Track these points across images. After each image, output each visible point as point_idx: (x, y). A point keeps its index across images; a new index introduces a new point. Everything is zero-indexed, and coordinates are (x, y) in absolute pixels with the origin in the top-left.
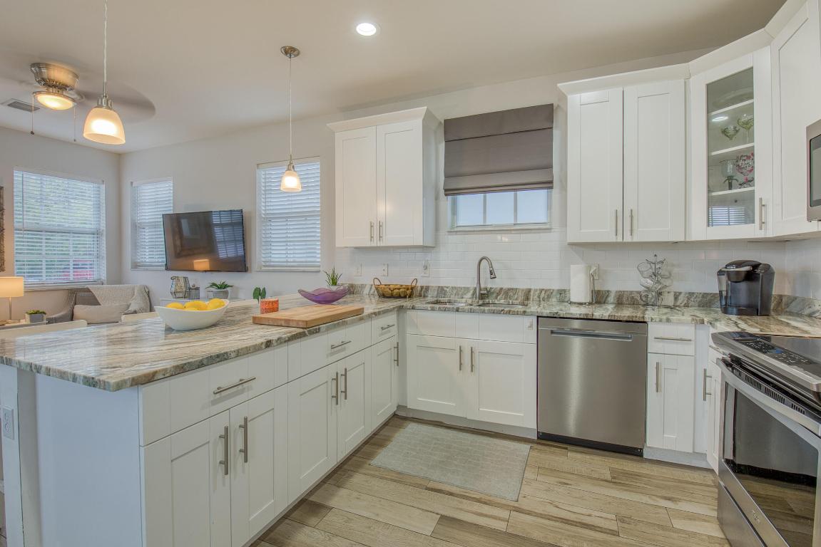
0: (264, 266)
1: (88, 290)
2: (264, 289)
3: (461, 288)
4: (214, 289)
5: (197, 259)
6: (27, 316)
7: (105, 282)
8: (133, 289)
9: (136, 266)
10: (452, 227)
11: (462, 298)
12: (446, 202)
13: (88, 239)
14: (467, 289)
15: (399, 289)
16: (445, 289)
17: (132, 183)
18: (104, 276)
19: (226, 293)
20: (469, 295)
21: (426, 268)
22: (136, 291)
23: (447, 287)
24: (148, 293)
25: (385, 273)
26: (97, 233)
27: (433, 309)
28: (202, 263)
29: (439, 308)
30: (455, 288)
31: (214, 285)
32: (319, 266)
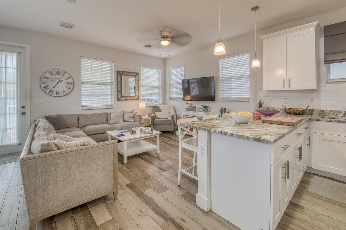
0: (221, 99)
1: (158, 107)
2: (225, 108)
3: (336, 111)
4: (203, 108)
5: (186, 96)
6: (147, 115)
7: (161, 104)
8: (171, 107)
9: (170, 99)
10: (327, 80)
11: (337, 116)
12: (324, 67)
13: (157, 90)
14: (341, 112)
15: (299, 110)
16: (325, 111)
17: (169, 69)
18: (161, 102)
19: (207, 109)
20: (342, 115)
21: (312, 100)
22: (172, 108)
23: (326, 110)
24: (175, 109)
25: (286, 102)
26: (159, 87)
27: (331, 121)
28: (188, 98)
29: (335, 121)
30: (332, 111)
31: (203, 106)
32: (249, 99)
